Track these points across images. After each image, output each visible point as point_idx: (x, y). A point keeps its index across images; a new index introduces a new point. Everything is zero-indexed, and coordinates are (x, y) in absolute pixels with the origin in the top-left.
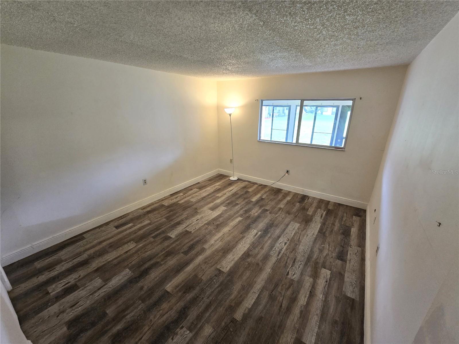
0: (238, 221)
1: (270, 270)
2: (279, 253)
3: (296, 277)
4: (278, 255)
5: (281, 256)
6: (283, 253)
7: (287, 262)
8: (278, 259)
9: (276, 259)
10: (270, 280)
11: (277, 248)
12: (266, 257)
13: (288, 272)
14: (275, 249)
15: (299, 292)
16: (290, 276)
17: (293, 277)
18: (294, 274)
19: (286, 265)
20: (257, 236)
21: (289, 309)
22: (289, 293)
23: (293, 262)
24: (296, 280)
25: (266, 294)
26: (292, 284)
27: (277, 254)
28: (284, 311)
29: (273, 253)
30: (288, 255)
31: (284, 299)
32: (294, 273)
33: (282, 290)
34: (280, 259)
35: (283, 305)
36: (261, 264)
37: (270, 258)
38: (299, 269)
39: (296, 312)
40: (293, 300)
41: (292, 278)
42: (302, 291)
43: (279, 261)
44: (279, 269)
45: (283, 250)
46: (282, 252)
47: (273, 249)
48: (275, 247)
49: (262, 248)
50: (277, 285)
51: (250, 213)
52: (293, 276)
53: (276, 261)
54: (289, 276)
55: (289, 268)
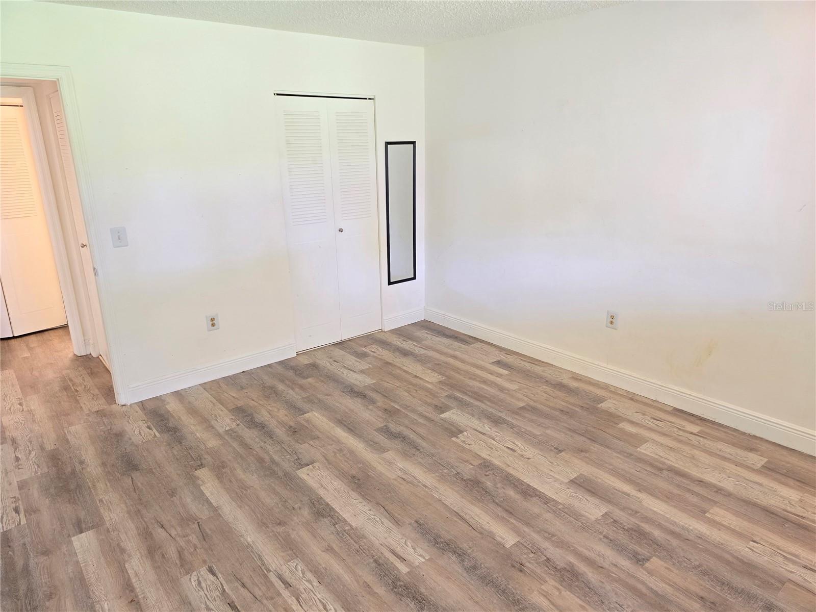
0: (495, 531)
1: (249, 539)
2: (287, 585)
3: (189, 583)
4: (280, 578)
5: (276, 584)
6: (279, 594)
7: (244, 585)
8: (269, 571)
9: (273, 567)
10: (227, 532)
11: (310, 586)
12: (291, 548)
13: (214, 574)
14: (309, 581)
15: (156, 568)
16: (202, 573)
17: (196, 578)
18: (199, 583)
19: (238, 579)
20: (392, 558)
21: (146, 534)
22: (172, 552)
23: (233, 602)
24: (184, 580)
25: (203, 514)
26: (182, 566)
27: (287, 575)
28: (151, 527)
29: (296, 568)
30: (265, 601)
31: (169, 537)
32: (203, 585)
33: (189, 542)
34: (266, 577)
35: (160, 530)
36: (280, 529)
37: (282, 554)
38: (203, 606)
39: (132, 544)
40: (153, 551)
41: (194, 573)
42: (151, 576)
43: (262, 571)
44: (238, 559)
45: (292, 601)
46: (286, 594)
47: (309, 575)
48: (316, 583)
49: (329, 549)
50: (204, 537)
51: (552, 582)
52: (198, 580)
53: (264, 564)
54: (204, 571)
55: (223, 582)
